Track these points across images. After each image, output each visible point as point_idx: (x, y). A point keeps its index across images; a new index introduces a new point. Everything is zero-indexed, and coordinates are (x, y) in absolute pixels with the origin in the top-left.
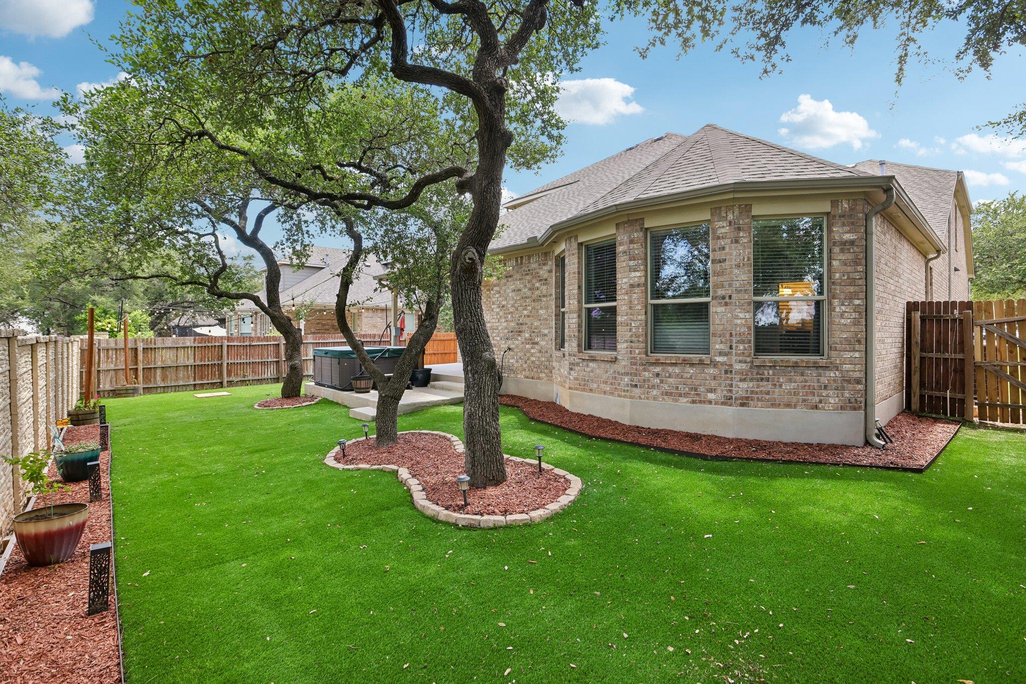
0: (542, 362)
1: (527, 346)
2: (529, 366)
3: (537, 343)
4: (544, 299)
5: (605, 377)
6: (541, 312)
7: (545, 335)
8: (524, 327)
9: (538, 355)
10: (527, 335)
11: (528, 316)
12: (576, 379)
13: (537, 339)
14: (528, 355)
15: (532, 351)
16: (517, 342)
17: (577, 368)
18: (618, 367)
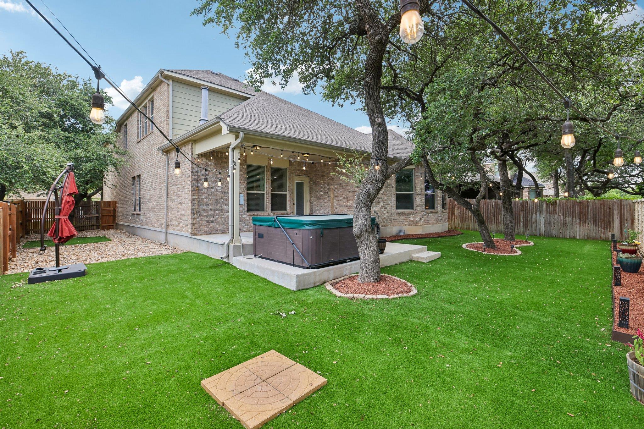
0: (388, 217)
1: (382, 210)
2: (383, 220)
3: (386, 208)
4: (389, 186)
5: (434, 218)
6: (388, 193)
7: (389, 204)
8: (381, 199)
9: (387, 214)
10: (382, 204)
11: (383, 194)
12: (424, 221)
13: (386, 206)
14: (383, 214)
15: (385, 212)
16: (378, 208)
17: (425, 217)
18: (438, 214)
